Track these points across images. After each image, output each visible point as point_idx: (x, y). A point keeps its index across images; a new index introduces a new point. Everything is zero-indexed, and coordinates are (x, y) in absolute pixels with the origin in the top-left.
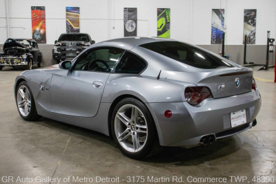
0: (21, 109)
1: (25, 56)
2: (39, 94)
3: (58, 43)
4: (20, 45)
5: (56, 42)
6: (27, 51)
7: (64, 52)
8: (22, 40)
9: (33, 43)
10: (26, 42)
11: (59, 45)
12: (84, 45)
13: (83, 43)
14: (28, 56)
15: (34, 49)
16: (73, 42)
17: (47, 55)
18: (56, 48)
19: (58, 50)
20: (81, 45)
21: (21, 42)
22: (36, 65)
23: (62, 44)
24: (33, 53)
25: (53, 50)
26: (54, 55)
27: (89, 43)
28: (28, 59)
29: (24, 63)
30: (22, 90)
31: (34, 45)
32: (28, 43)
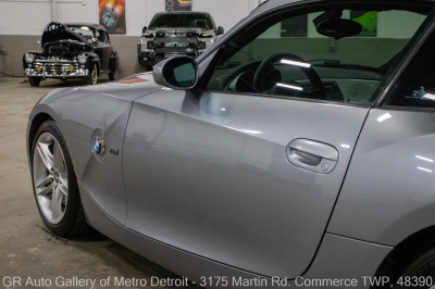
0: (43, 201)
1: (83, 58)
2: (91, 163)
3: (149, 32)
4: (73, 37)
5: (145, 29)
6: (88, 48)
7: (160, 51)
8: (79, 26)
9: (101, 32)
10: (85, 31)
11: (151, 36)
12: (201, 36)
13: (199, 31)
14: (90, 58)
15: (102, 45)
16: (179, 30)
17: (127, 58)
18: (144, 42)
19: (150, 45)
20: (194, 35)
21: (77, 31)
22: (106, 76)
23: (158, 35)
24: (99, 52)
25: (140, 46)
26: (141, 55)
27: (212, 32)
28: (90, 65)
29: (82, 72)
30: (45, 147)
31: (103, 36)
32: (91, 33)
